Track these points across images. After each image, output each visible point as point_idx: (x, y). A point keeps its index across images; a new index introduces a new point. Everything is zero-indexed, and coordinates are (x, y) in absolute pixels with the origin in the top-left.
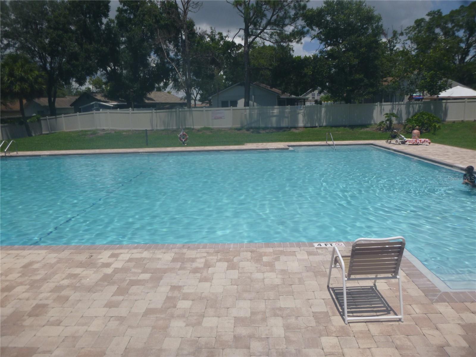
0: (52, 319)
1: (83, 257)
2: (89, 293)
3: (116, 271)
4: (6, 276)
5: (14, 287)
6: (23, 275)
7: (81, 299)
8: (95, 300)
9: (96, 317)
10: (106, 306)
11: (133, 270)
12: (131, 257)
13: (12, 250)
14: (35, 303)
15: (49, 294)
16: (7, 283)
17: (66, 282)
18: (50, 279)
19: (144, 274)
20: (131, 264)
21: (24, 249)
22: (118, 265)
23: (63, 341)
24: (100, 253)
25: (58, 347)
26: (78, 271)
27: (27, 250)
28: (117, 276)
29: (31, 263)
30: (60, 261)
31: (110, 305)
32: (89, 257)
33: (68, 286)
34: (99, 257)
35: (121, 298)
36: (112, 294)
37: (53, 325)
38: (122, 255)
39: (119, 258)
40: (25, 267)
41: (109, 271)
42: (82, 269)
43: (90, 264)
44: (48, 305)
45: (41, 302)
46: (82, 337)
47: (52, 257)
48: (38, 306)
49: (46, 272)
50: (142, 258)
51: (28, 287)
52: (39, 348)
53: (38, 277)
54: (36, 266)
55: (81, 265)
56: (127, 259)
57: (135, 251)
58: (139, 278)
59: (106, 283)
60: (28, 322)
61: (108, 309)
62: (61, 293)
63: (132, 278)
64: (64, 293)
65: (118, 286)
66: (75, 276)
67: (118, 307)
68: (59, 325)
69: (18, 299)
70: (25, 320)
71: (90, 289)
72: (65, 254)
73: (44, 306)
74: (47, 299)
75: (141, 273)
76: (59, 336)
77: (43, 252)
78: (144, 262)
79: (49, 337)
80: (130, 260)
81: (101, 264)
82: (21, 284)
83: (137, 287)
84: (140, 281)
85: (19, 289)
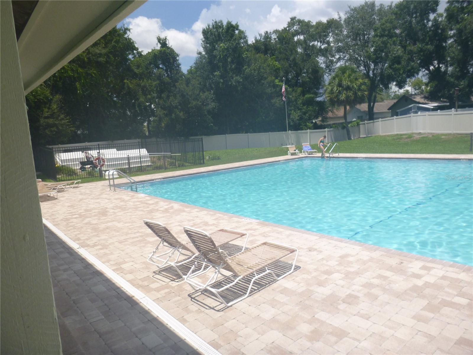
0: (362, 312)
1: (393, 262)
2: (397, 299)
3: (427, 285)
4: (327, 261)
5: (332, 273)
6: (340, 264)
7: (389, 302)
8: (403, 308)
9: (403, 325)
10: (414, 317)
11: (447, 290)
12: (445, 275)
13: (332, 240)
14: (348, 292)
15: (361, 288)
16: (328, 268)
17: (376, 281)
18: (362, 274)
19: (460, 298)
20: (445, 283)
21: (341, 241)
22: (431, 280)
23: (371, 336)
24: (411, 262)
25: (365, 339)
26: (388, 274)
27: (345, 243)
28: (427, 291)
29: (346, 256)
30: (371, 260)
31: (418, 318)
32: (399, 263)
33: (378, 286)
34: (410, 265)
35: (431, 315)
36: (421, 308)
37: (362, 318)
38: (435, 269)
39: (431, 272)
40: (342, 257)
41: (420, 283)
42: (392, 273)
43: (400, 270)
44: (359, 297)
45: (353, 293)
46: (388, 339)
47: (365, 255)
48: (350, 296)
49: (359, 267)
50: (457, 279)
51: (343, 276)
52: (349, 333)
53: (352, 270)
54: (351, 259)
55: (390, 268)
56: (441, 275)
57: (451, 269)
58: (453, 300)
59: (415, 295)
60: (342, 306)
61: (416, 321)
62: (371, 290)
63: (444, 298)
64: (373, 291)
65: (428, 302)
66: (385, 278)
67: (427, 324)
68: (367, 319)
69: (335, 284)
70: (340, 304)
71: (399, 295)
72: (376, 254)
73: (356, 297)
74: (359, 291)
75: (457, 295)
76: (367, 329)
77: (357, 248)
78: (461, 284)
79: (359, 327)
80: (444, 278)
81: (411, 273)
82: (338, 271)
83: (451, 309)
84: (454, 303)
85: (336, 276)
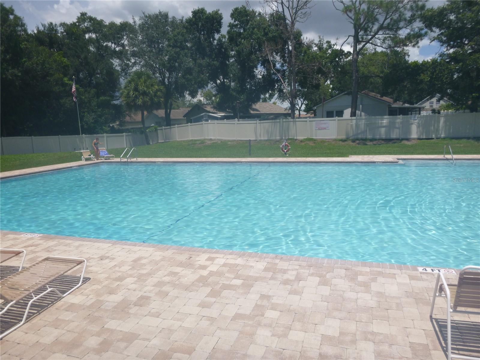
0: (153, 311)
1: (183, 258)
2: (186, 291)
3: (211, 274)
4: (120, 267)
5: (125, 278)
6: (133, 268)
7: (179, 296)
8: (190, 299)
9: (190, 314)
10: (199, 305)
11: (227, 275)
12: (226, 262)
13: (126, 245)
14: (140, 294)
15: (152, 288)
16: (120, 274)
17: (167, 279)
18: (154, 275)
19: (236, 280)
20: (225, 269)
21: (135, 245)
22: (213, 268)
23: (160, 332)
24: (199, 256)
25: (155, 337)
26: (178, 270)
27: (139, 246)
28: (211, 279)
29: (140, 259)
30: (163, 259)
31: (203, 305)
32: (188, 258)
33: (169, 283)
34: (198, 259)
35: (213, 300)
36: (206, 295)
37: (153, 316)
38: (218, 259)
39: (215, 262)
40: (135, 261)
41: (205, 273)
42: (182, 269)
43: (188, 265)
44: (150, 297)
45: (145, 294)
46: (176, 331)
47: (158, 255)
48: (142, 298)
49: (151, 268)
50: (235, 264)
51: (135, 279)
52: (140, 335)
53: (144, 272)
54: (144, 261)
55: (181, 264)
56: (222, 263)
57: (230, 256)
58: (231, 283)
59: (201, 284)
60: (133, 310)
61: (201, 308)
62: (162, 288)
63: (225, 282)
64: (165, 289)
65: (212, 289)
66: (175, 274)
67: (210, 308)
68: (158, 317)
69: (127, 289)
70: (131, 308)
71: (187, 288)
72: (168, 253)
73: (148, 298)
74: (150, 292)
75: (234, 278)
76: (157, 327)
77: (151, 249)
78: (238, 268)
79: (149, 326)
80: (225, 265)
81: (198, 265)
82: (131, 276)
83: (229, 291)
84: (232, 286)
85: (129, 280)
